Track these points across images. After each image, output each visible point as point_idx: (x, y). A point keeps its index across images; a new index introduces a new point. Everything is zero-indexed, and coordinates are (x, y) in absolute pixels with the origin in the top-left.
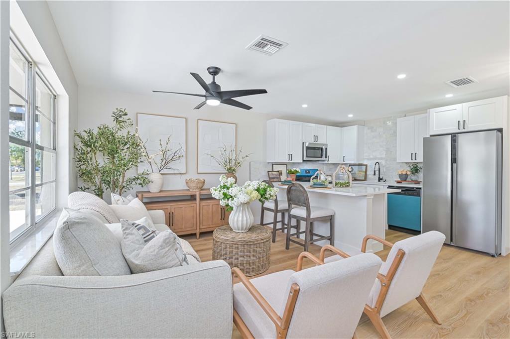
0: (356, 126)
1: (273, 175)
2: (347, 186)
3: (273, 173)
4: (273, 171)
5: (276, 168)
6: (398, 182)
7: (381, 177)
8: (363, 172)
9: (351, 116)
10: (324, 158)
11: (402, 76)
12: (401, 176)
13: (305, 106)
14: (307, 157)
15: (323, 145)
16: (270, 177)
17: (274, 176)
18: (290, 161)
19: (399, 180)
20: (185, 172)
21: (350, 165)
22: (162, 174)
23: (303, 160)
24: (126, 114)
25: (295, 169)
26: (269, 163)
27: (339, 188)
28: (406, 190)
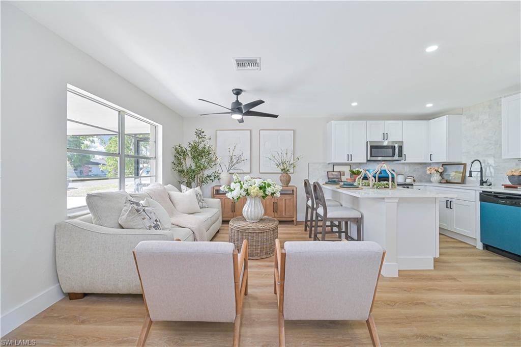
0: (445, 116)
1: (333, 175)
2: (387, 187)
3: (334, 173)
4: (333, 172)
5: (337, 169)
6: (507, 187)
7: (484, 179)
8: (460, 173)
9: (429, 105)
10: (396, 157)
11: (432, 49)
12: (511, 178)
13: (354, 104)
14: (371, 156)
15: (396, 142)
16: (329, 177)
17: (335, 177)
18: (350, 162)
19: (509, 183)
20: (249, 172)
21: (443, 165)
22: (230, 173)
23: (367, 160)
24: (203, 132)
25: (357, 169)
26: (329, 164)
27: (376, 190)
28: (508, 198)
